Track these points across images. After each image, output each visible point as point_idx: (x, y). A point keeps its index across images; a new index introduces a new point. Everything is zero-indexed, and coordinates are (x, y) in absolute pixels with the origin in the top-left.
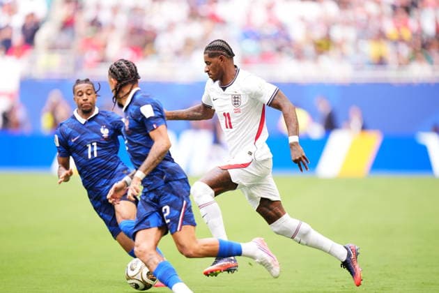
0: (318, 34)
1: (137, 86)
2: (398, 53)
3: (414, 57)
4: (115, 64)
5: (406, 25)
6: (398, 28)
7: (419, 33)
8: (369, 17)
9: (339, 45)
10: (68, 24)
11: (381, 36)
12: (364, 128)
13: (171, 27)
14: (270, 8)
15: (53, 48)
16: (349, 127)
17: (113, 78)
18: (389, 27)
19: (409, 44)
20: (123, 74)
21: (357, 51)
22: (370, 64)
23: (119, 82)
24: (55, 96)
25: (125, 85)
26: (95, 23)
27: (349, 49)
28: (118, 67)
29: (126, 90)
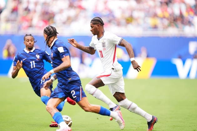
0: (127, 15)
1: (57, 38)
2: (163, 23)
3: (170, 25)
4: (46, 28)
5: (166, 11)
6: (163, 12)
7: (172, 14)
8: (150, 7)
9: (136, 20)
10: (15, 10)
11: (155, 15)
12: (148, 56)
13: (61, 11)
14: (106, 3)
15: (8, 21)
16: (141, 56)
17: (46, 34)
18: (159, 12)
19: (168, 19)
20: (50, 32)
21: (145, 22)
22: (150, 28)
23: (48, 35)
24: (9, 42)
25: (51, 37)
26: (27, 10)
27: (141, 21)
28: (48, 29)
29: (52, 39)
